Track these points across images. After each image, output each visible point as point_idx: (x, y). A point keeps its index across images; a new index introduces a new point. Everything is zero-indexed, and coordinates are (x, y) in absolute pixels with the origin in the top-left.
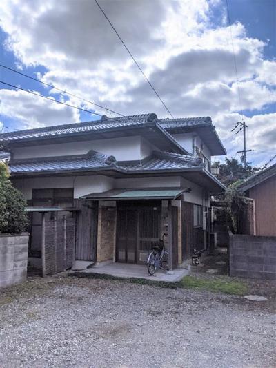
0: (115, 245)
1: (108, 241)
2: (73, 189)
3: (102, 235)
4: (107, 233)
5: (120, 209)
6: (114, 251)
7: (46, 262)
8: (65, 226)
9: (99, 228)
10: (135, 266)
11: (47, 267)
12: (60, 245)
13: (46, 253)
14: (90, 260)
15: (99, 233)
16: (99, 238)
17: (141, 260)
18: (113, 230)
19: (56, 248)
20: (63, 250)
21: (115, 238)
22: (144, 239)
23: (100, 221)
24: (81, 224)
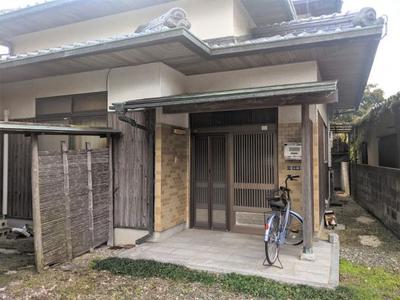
0: (188, 197)
1: (175, 190)
2: (106, 93)
3: (163, 181)
4: (174, 175)
5: (196, 131)
6: (188, 208)
7: (43, 240)
8: (89, 163)
9: (158, 167)
10: (227, 237)
11: (46, 251)
12: (79, 203)
13: (42, 221)
14: (141, 228)
15: (158, 177)
16: (158, 186)
17: (237, 223)
18: (184, 171)
19: (68, 208)
20: (87, 211)
21: (188, 184)
22: (243, 186)
23: (158, 153)
24: (122, 160)
